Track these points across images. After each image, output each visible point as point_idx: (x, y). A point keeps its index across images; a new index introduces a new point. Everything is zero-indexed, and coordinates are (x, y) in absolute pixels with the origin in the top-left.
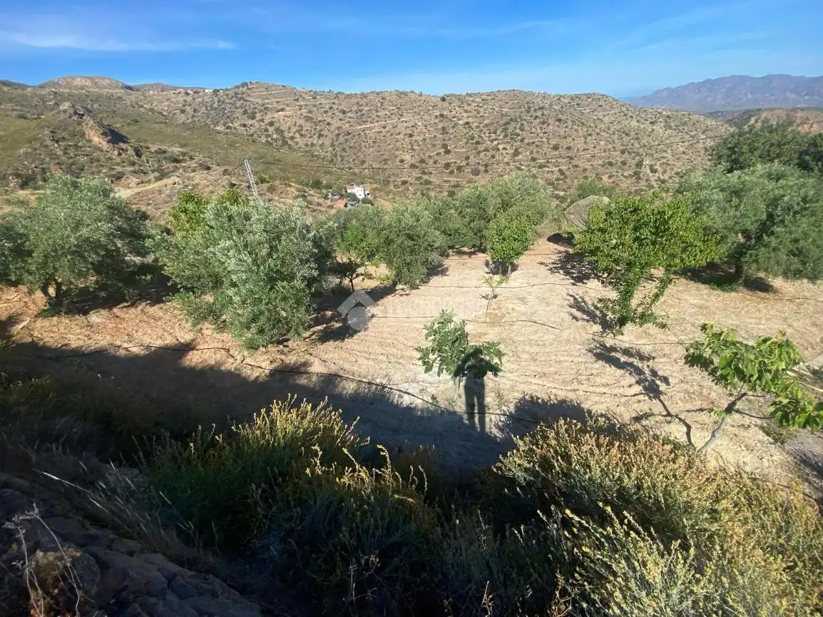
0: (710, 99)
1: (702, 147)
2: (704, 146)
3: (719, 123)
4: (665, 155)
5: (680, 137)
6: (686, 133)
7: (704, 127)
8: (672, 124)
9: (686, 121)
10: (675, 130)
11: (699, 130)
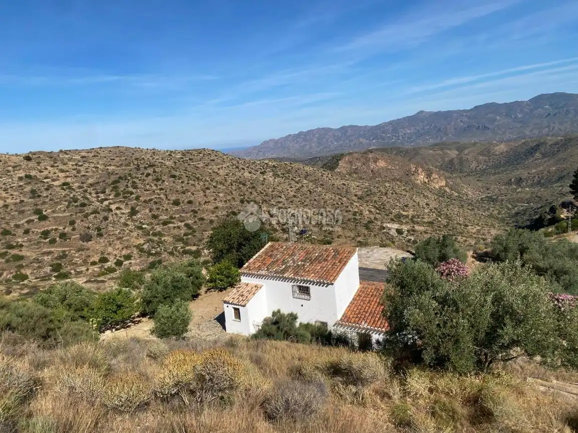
0: (308, 147)
3: (315, 169)
4: (281, 200)
5: (287, 184)
6: (292, 179)
7: (304, 173)
8: (279, 173)
9: (289, 170)
10: (283, 177)
11: (301, 176)
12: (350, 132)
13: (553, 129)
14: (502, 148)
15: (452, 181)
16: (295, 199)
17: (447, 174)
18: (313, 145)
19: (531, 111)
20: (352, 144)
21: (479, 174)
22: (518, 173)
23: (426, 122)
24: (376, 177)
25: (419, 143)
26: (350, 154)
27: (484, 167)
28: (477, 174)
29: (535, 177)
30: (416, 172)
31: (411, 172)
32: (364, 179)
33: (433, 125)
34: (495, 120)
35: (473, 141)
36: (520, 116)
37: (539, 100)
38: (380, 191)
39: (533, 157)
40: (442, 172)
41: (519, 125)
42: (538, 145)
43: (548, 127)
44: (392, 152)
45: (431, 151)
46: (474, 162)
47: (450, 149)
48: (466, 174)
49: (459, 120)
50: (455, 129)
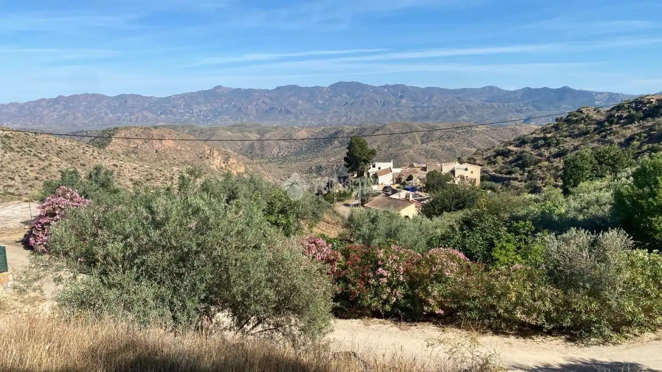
0: (70, 118)
1: (56, 170)
2: (58, 169)
3: (73, 144)
4: (12, 183)
5: (26, 160)
6: (35, 155)
7: (56, 149)
8: (13, 146)
9: (31, 142)
10: (19, 152)
11: (50, 151)
12: (130, 102)
13: (350, 118)
14: (303, 134)
15: (252, 168)
16: (37, 182)
17: (247, 160)
18: (79, 115)
19: (331, 98)
20: (134, 117)
21: (281, 161)
22: (319, 161)
23: (224, 99)
24: (162, 159)
25: (217, 123)
26: (127, 128)
27: (286, 153)
28: (279, 160)
29: (333, 165)
30: (211, 154)
31: (205, 155)
32: (145, 160)
33: (233, 104)
34: (297, 105)
35: (275, 125)
36: (320, 102)
37: (338, 87)
38: (163, 175)
39: (332, 144)
40: (241, 157)
41: (319, 112)
42: (336, 133)
43: (345, 115)
44: (184, 131)
45: (229, 133)
46: (276, 148)
47: (250, 132)
48: (267, 160)
49: (260, 101)
50: (257, 110)
